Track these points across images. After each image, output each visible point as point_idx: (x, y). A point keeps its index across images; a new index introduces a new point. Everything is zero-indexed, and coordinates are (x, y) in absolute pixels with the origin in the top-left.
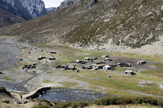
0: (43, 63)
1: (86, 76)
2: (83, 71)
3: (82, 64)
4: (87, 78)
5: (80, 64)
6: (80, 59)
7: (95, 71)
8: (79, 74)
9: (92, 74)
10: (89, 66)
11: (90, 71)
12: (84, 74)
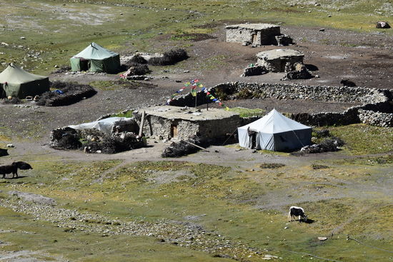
1: (88, 215)
2: (61, 170)
3: (56, 104)
4: (99, 229)
5: (30, 105)
6: (30, 66)
7: (165, 167)
8: (28, 197)
9: (144, 188)
10: (111, 122)
11: (124, 171)
12: (74, 197)
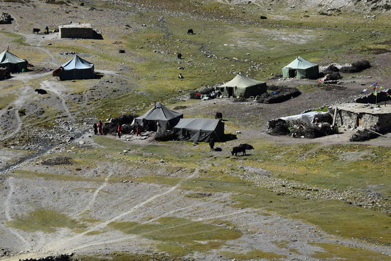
0: (19, 103)
1: (294, 184)
2: (275, 150)
3: (272, 102)
4: (303, 194)
5: (253, 103)
6: (253, 75)
7: (352, 148)
8: (251, 170)
9: (336, 164)
10: (312, 114)
11: (321, 151)
12: (284, 170)
